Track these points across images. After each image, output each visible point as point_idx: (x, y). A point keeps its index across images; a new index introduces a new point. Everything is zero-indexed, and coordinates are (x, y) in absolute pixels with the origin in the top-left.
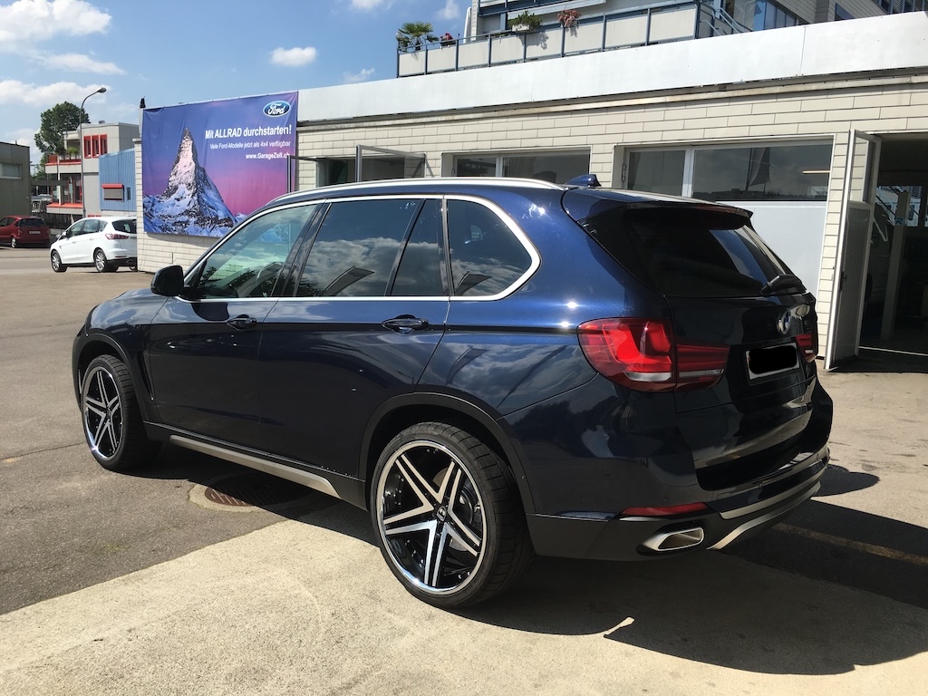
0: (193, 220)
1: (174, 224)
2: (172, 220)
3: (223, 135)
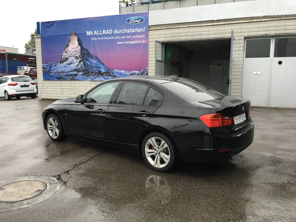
0: (81, 73)
1: (67, 76)
2: (65, 74)
3: (99, 33)
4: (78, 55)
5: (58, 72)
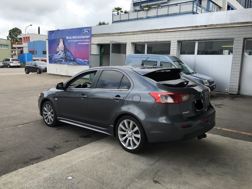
2: (58, 60)
3: (71, 38)
4: (63, 50)
5: (55, 59)
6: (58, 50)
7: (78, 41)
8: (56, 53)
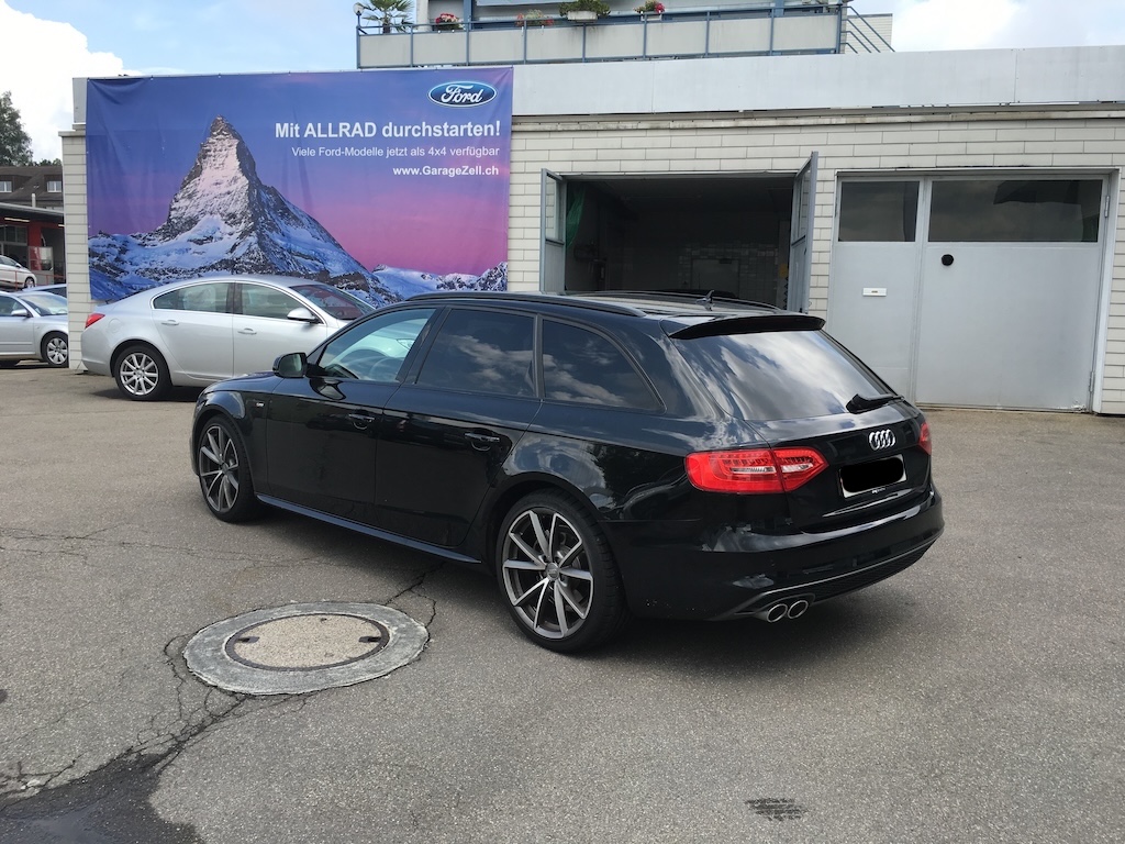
3: (325, 130)
4: (237, 207)
5: (156, 270)
6: (193, 212)
7: (390, 152)
8: (171, 231)
